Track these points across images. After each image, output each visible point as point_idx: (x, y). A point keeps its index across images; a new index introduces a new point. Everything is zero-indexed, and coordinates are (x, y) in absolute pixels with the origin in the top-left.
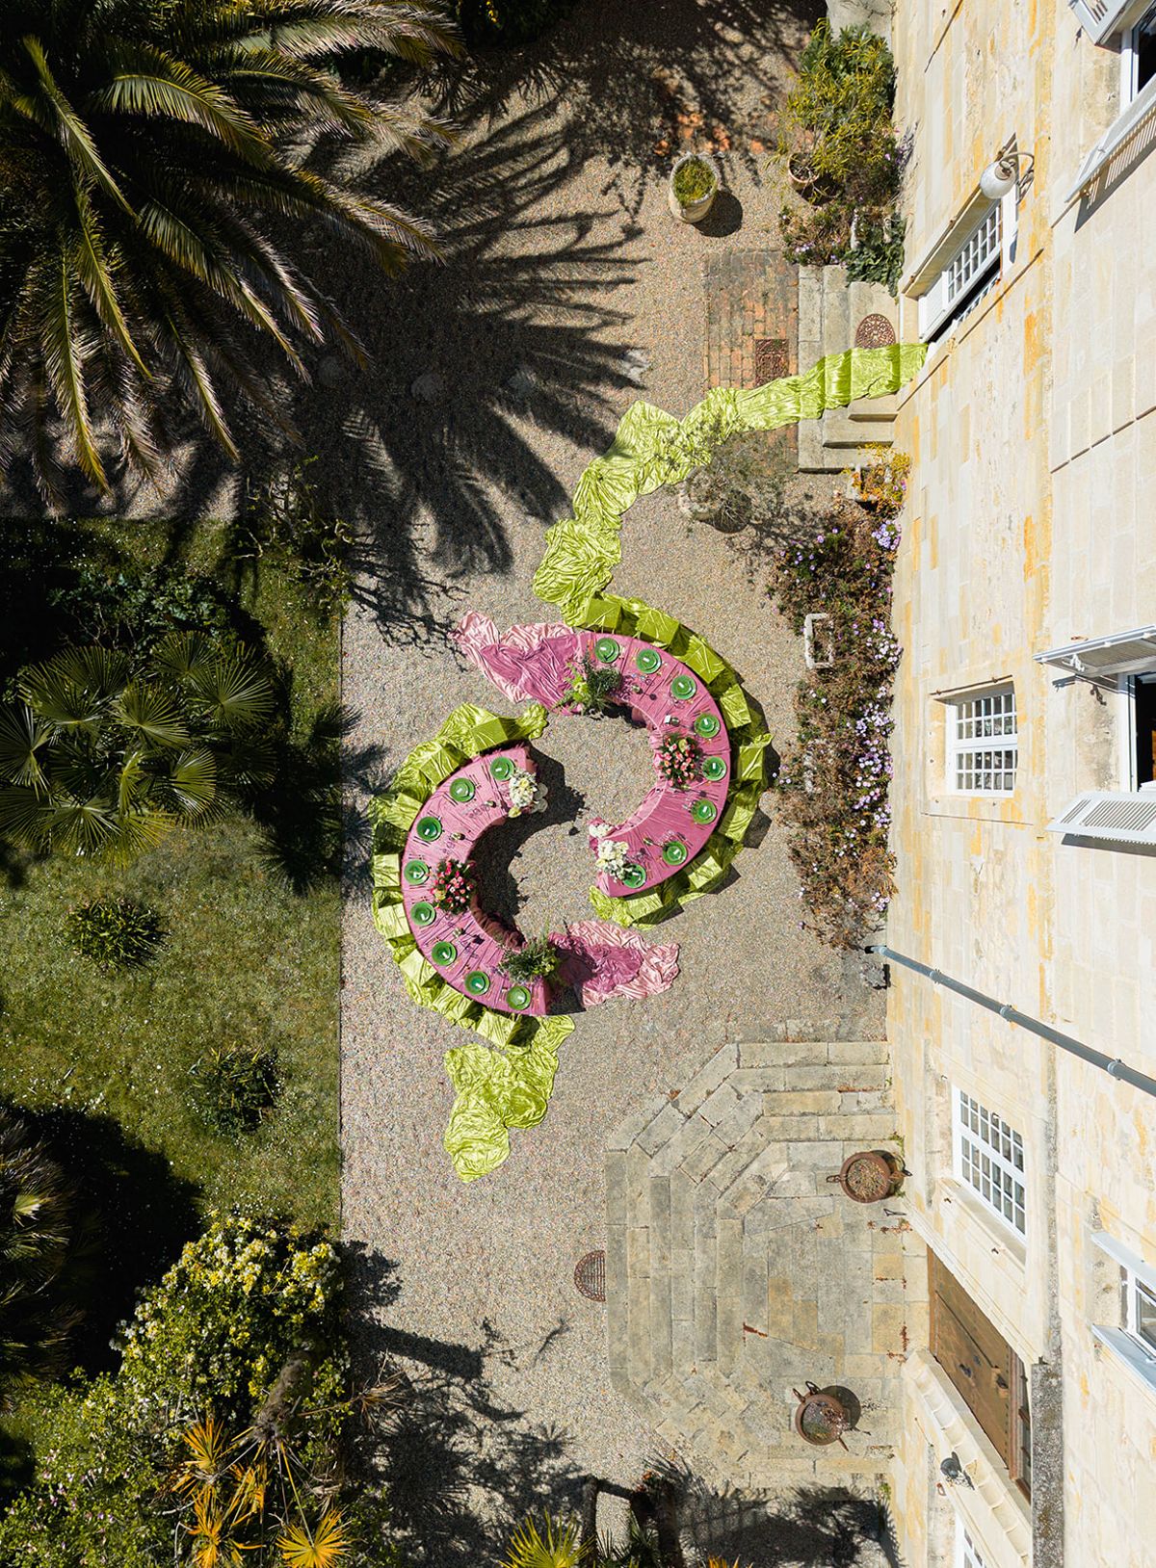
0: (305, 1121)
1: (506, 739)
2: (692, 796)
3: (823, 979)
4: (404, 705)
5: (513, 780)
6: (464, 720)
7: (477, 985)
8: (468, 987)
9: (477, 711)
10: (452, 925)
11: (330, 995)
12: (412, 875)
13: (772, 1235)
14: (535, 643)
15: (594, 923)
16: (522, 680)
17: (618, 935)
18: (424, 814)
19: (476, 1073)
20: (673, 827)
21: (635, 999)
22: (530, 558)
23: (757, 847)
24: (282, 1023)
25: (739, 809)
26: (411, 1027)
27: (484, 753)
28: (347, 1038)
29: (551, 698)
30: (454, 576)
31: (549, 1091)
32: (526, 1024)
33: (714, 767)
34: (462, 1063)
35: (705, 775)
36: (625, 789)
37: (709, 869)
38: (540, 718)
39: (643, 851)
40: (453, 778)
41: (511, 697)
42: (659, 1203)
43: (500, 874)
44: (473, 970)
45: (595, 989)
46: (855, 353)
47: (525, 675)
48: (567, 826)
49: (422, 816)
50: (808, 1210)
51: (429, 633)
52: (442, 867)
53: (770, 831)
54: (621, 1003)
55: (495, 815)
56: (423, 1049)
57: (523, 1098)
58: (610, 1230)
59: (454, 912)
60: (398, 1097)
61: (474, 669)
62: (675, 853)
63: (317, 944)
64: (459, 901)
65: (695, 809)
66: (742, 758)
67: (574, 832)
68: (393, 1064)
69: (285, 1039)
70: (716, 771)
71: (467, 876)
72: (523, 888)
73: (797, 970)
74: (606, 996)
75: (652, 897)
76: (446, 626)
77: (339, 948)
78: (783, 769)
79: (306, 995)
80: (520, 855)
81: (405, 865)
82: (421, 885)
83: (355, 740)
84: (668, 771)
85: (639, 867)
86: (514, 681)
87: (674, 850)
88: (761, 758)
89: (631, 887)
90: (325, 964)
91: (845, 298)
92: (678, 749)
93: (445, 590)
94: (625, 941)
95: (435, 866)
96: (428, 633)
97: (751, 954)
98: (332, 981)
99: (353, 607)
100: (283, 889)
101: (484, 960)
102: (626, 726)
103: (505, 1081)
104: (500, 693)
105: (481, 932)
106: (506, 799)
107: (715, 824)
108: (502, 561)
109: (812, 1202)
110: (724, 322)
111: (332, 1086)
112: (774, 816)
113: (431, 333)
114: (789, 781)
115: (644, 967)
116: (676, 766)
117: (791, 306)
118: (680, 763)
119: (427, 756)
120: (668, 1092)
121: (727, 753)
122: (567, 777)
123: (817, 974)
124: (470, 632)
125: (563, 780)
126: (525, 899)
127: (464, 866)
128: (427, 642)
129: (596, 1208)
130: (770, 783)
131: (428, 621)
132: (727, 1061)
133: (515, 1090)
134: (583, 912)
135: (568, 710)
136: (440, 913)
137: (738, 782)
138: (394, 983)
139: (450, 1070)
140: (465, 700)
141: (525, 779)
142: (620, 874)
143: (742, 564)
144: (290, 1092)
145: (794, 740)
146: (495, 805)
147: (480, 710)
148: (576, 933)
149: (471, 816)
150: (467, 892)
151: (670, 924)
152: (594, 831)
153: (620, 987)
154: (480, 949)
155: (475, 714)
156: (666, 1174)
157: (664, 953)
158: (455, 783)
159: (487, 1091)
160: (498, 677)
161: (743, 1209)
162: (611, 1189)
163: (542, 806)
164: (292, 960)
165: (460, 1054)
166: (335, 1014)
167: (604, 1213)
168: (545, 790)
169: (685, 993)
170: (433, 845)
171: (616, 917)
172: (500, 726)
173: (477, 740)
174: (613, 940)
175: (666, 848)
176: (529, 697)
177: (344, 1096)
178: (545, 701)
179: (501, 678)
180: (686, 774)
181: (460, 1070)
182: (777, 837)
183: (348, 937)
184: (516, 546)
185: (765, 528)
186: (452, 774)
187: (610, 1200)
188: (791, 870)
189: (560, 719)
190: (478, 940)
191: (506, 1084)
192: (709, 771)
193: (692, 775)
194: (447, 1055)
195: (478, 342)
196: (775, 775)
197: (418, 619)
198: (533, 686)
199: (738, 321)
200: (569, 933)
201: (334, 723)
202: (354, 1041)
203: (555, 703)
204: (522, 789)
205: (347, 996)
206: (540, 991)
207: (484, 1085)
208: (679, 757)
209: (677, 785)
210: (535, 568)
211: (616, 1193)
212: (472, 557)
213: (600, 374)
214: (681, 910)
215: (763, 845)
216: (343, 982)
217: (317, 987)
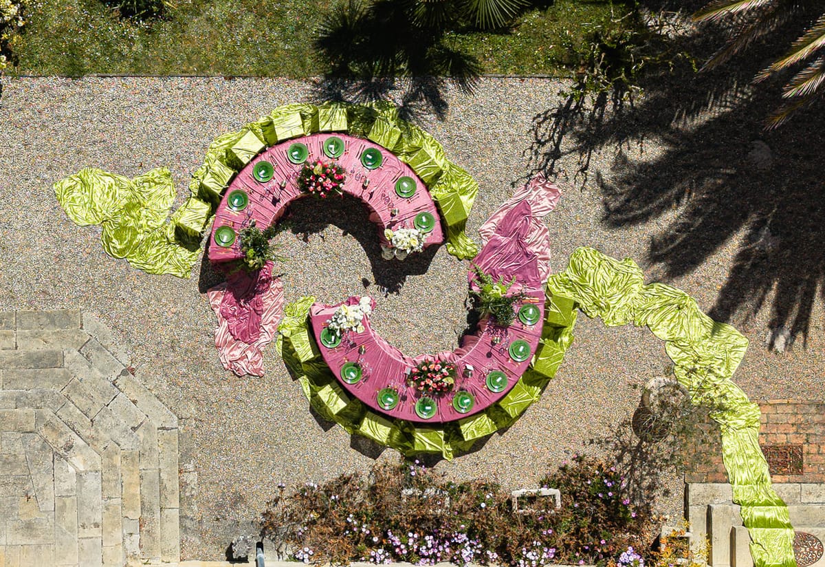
0: (109, 45)
1: (449, 225)
2: (402, 389)
3: (234, 504)
4: (477, 132)
5: (416, 232)
6: (464, 185)
7: (236, 200)
8: (234, 193)
9: (471, 197)
10: (288, 178)
11: (221, 67)
12: (332, 143)
13: (22, 457)
14: (533, 249)
15: (282, 300)
16: (500, 238)
17: (272, 322)
18: (384, 153)
19: (150, 196)
20: (374, 372)
21: (215, 337)
23: (353, 446)
24: (196, 26)
25: (388, 430)
26: (191, 139)
27: (436, 204)
28: (183, 82)
29: (483, 263)
31: (134, 260)
32: (193, 240)
33: (427, 408)
34: (159, 183)
35: (421, 400)
36: (401, 329)
37: (335, 403)
38: (465, 253)
39: (354, 345)
40: (416, 179)
41: (485, 227)
42: (40, 359)
43: (325, 216)
44: (249, 197)
45: (223, 301)
46: (790, 533)
47: (504, 240)
48: (371, 277)
49: (383, 152)
50: (43, 489)
52: (340, 171)
53: (366, 458)
54: (211, 324)
55: (384, 215)
56: (171, 149)
57: (128, 238)
58: (11, 315)
59: (300, 181)
60: (128, 127)
61: (510, 195)
62: (352, 374)
63: (264, 55)
64: (310, 185)
65: (390, 392)
66: (433, 433)
67: (366, 283)
68: (159, 123)
69: (181, 27)
70: (424, 410)
71: (331, 193)
72: (315, 238)
73: (240, 481)
74: (217, 311)
75: (311, 352)
76: (551, 172)
77: (261, 75)
78: (422, 470)
79: (219, 47)
80: (345, 234)
81: (340, 137)
82: (323, 152)
83: (450, 90)
84: (424, 368)
85: (339, 342)
86: (499, 230)
87: (354, 372)
88: (433, 449)
89: (321, 335)
90: (247, 62)
92: (444, 376)
93: (583, 170)
94: (267, 328)
95: (340, 163)
96: (545, 154)
97: (256, 440)
98: (232, 69)
99: (567, 85)
100: (317, 27)
101: (257, 206)
102: (461, 331)
103: (143, 222)
104: (488, 218)
105: (282, 204)
106: (399, 226)
107: (377, 408)
109: (50, 492)
110: (817, 418)
111: (139, 68)
112: (380, 461)
113: (808, 158)
114: (413, 474)
115: (243, 345)
116: (429, 374)
118: (432, 378)
119: (431, 152)
120: (133, 366)
121: (439, 419)
122: (412, 277)
123: (239, 499)
124: (543, 192)
125: (410, 273)
126: (306, 240)
127: (340, 189)
128: (537, 153)
129: (30, 302)
130: (410, 458)
131: (556, 154)
132: (162, 418)
133: (135, 230)
134: (292, 292)
135: (474, 278)
136: (298, 168)
137: (411, 429)
138: (230, 124)
139: (155, 173)
140: (481, 186)
141: (417, 243)
142: (333, 325)
143: (604, 433)
144: (134, 32)
145: (447, 479)
146: (392, 215)
147: (473, 200)
148: (273, 285)
149: (383, 195)
150: (318, 192)
151: (281, 369)
152: (365, 301)
153: (225, 323)
154: (267, 202)
155: (469, 195)
156: (66, 364)
157: (256, 363)
158: (411, 181)
159: (134, 206)
160: (502, 216)
161: (44, 432)
162: (48, 315)
163: (387, 255)
164: (250, 34)
165: (167, 181)
166: (202, 71)
167: (25, 309)
168: (401, 258)
169: (219, 382)
170: (357, 162)
171: (287, 320)
172: (460, 219)
173: (448, 199)
174: (266, 318)
175: (356, 365)
176: (485, 243)
177: (130, 79)
178: (481, 258)
179: (502, 218)
180: (423, 383)
181: (154, 181)
182: (361, 464)
183: (270, 83)
185: (639, 454)
186: (418, 176)
187: (38, 315)
188: (331, 476)
189: (464, 270)
190: (275, 201)
191: (141, 222)
192: (424, 404)
193: (422, 388)
194: (167, 171)
195: (800, 199)
196: (417, 462)
197: (557, 145)
198: (495, 247)
199: (819, 429)
200: (274, 278)
201: (464, 70)
202: (179, 89)
203: (479, 267)
204: (408, 240)
205: (218, 82)
206: (231, 254)
207: (139, 203)
208: (438, 377)
209: (412, 376)
210: (599, 249)
211: (44, 320)
212: (615, 195)
213: (781, 312)
214: (295, 378)
215: (353, 451)
216: (231, 78)
217: (227, 56)
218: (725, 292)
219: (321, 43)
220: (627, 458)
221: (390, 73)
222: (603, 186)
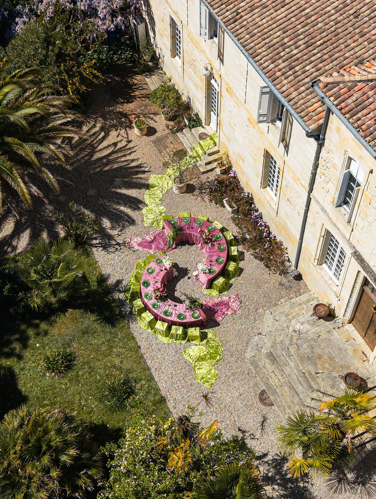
0: (147, 392)
3: (284, 285)
4: (122, 267)
7: (181, 317)
8: (179, 319)
10: (166, 305)
11: (137, 351)
12: (147, 297)
14: (152, 237)
19: (195, 355)
21: (232, 314)
22: (140, 219)
24: (127, 365)
26: (168, 350)
28: (149, 362)
29: (164, 248)
30: (120, 231)
31: (220, 350)
36: (198, 262)
41: (152, 253)
42: (272, 360)
46: (201, 142)
47: (153, 246)
48: (186, 277)
50: (313, 333)
51: (120, 247)
53: (245, 255)
54: (229, 317)
55: (163, 273)
56: (175, 355)
57: (214, 355)
58: (263, 381)
59: (165, 301)
60: (174, 373)
61: (138, 250)
62: (220, 260)
66: (225, 235)
67: (189, 278)
68: (167, 363)
69: (129, 371)
73: (275, 287)
74: (223, 316)
77: (134, 338)
79: (130, 355)
80: (176, 290)
82: (151, 299)
83: (112, 281)
86: (151, 249)
89: (212, 274)
90: (132, 344)
91: (192, 134)
93: (120, 235)
94: (220, 300)
97: (259, 287)
98: (136, 348)
99: (94, 249)
100: (108, 328)
101: (180, 310)
102: (189, 247)
104: (149, 253)
105: (175, 303)
106: (164, 267)
108: (132, 222)
109: (313, 330)
110: (164, 151)
111: (151, 378)
113: (86, 181)
115: (230, 304)
117: (179, 142)
120: (257, 334)
122: (179, 265)
123: (281, 284)
124: (132, 242)
125: (179, 267)
128: (121, 249)
129: (255, 377)
131: (118, 244)
132: (268, 316)
133: (210, 354)
136: (161, 303)
143: (199, 198)
144: (138, 386)
145: (238, 231)
146: (162, 271)
148: (205, 303)
154: (177, 308)
156: (269, 351)
157: (234, 298)
159: (201, 358)
160: (146, 249)
161: (294, 341)
162: (255, 369)
163: (176, 274)
164: (120, 347)
166: (142, 357)
167: (258, 378)
171: (214, 294)
174: (216, 301)
176: (157, 250)
177: (156, 380)
178: (163, 250)
181: (189, 355)
182: (248, 255)
183: (135, 334)
184: (135, 217)
185: (201, 188)
187: (257, 372)
188: (257, 261)
189: (170, 253)
191: (206, 353)
195: (100, 179)
197: (115, 245)
198: (157, 247)
199: (168, 150)
201: (102, 280)
202: (152, 362)
203: (166, 249)
205: (143, 351)
207: (199, 357)
210: (143, 221)
211: (258, 370)
212: (123, 225)
213: (137, 173)
214: (232, 285)
215: (245, 259)
216: (139, 347)
217: (132, 351)
218: (140, 188)
219: (113, 325)
220: (204, 191)
221: (114, 301)
222: (122, 229)
